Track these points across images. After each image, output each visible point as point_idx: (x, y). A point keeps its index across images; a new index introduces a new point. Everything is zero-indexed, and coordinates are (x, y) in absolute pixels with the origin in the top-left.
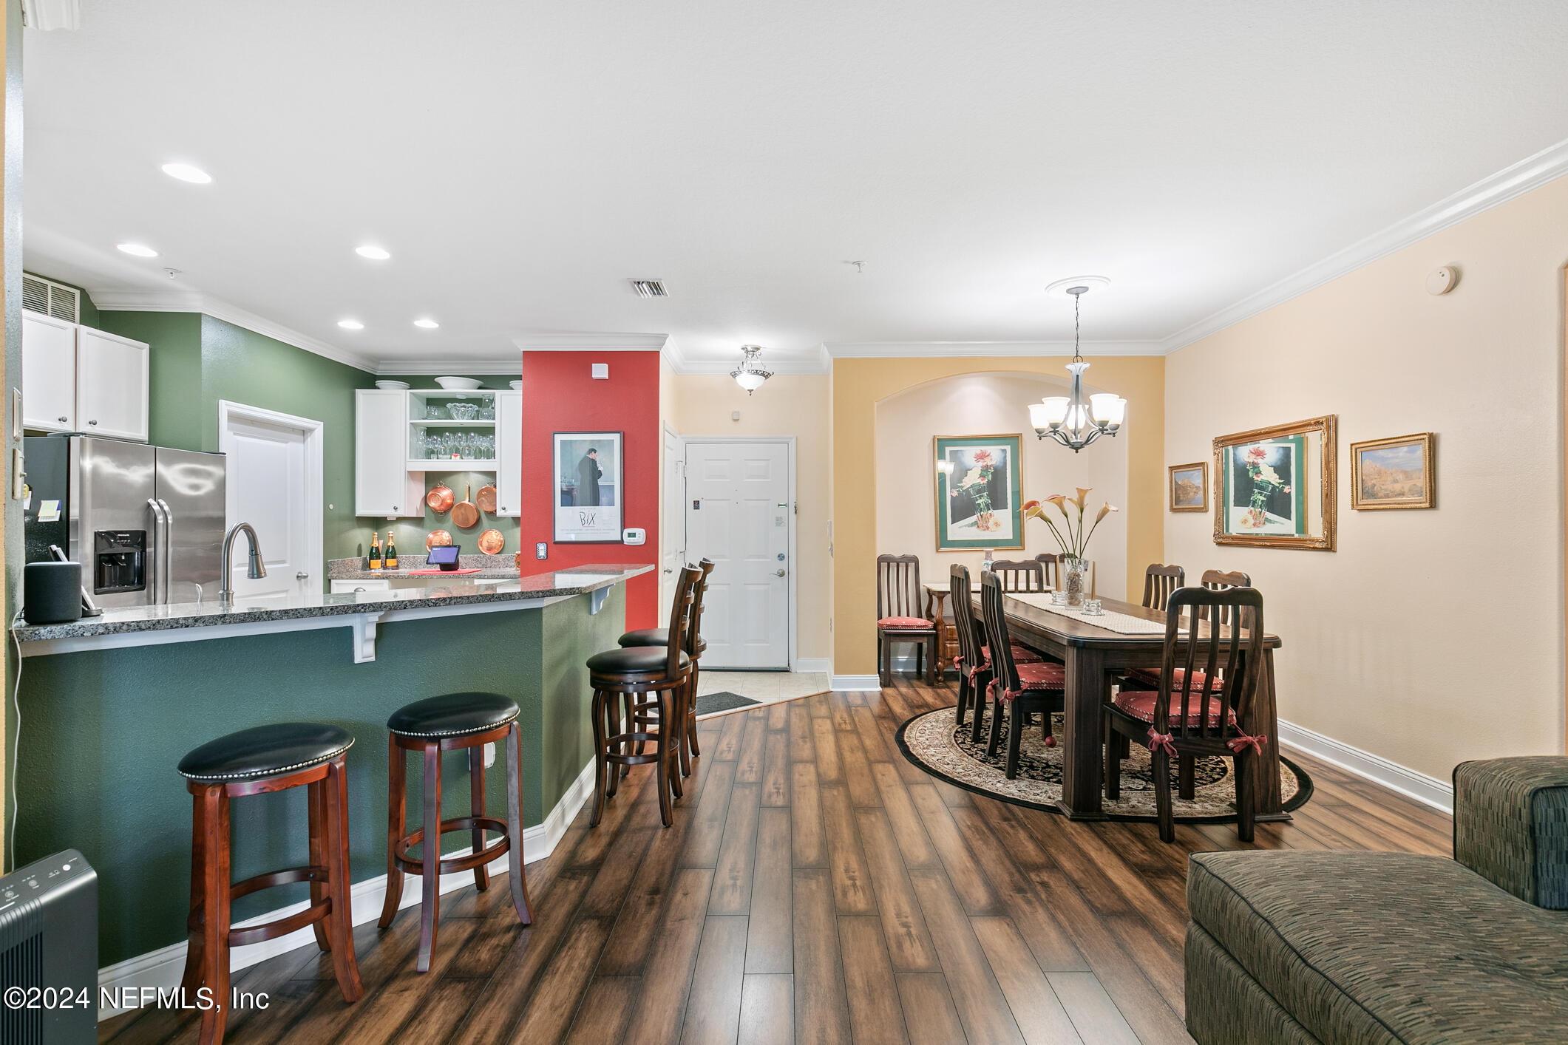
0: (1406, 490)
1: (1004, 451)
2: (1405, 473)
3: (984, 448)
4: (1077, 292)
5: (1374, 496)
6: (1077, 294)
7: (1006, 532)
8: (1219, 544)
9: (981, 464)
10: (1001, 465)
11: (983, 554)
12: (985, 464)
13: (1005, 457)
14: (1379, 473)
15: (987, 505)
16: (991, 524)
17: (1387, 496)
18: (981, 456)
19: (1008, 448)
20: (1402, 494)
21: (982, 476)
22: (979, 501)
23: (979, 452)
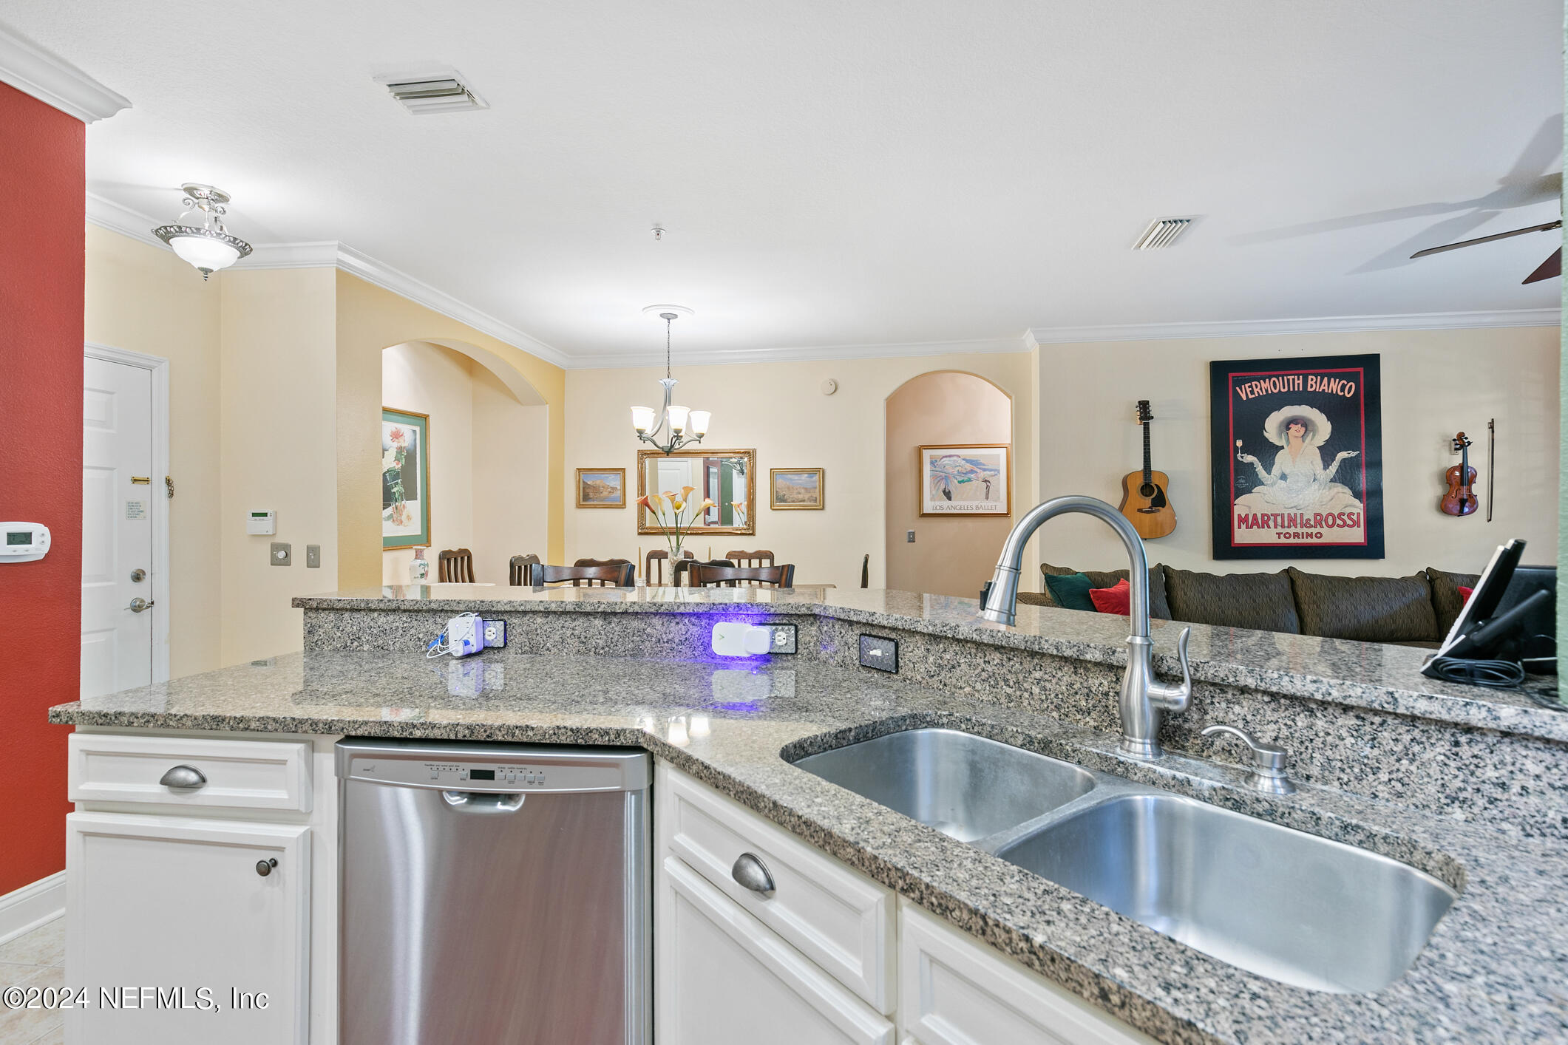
0: (806, 498)
1: (415, 432)
2: (806, 489)
3: (400, 426)
4: (669, 317)
5: (785, 501)
6: (669, 319)
7: (414, 528)
8: (640, 534)
9: (395, 445)
10: (412, 448)
11: (412, 552)
12: (399, 445)
13: (415, 440)
14: (788, 488)
15: (401, 495)
16: (404, 518)
17: (793, 502)
18: (396, 435)
19: (417, 429)
20: (804, 501)
21: (397, 459)
22: (394, 490)
23: (394, 430)
